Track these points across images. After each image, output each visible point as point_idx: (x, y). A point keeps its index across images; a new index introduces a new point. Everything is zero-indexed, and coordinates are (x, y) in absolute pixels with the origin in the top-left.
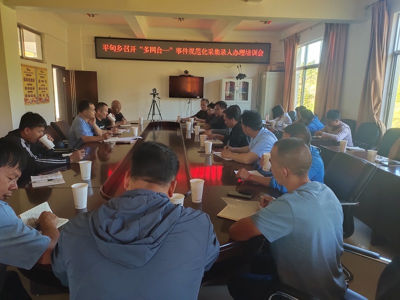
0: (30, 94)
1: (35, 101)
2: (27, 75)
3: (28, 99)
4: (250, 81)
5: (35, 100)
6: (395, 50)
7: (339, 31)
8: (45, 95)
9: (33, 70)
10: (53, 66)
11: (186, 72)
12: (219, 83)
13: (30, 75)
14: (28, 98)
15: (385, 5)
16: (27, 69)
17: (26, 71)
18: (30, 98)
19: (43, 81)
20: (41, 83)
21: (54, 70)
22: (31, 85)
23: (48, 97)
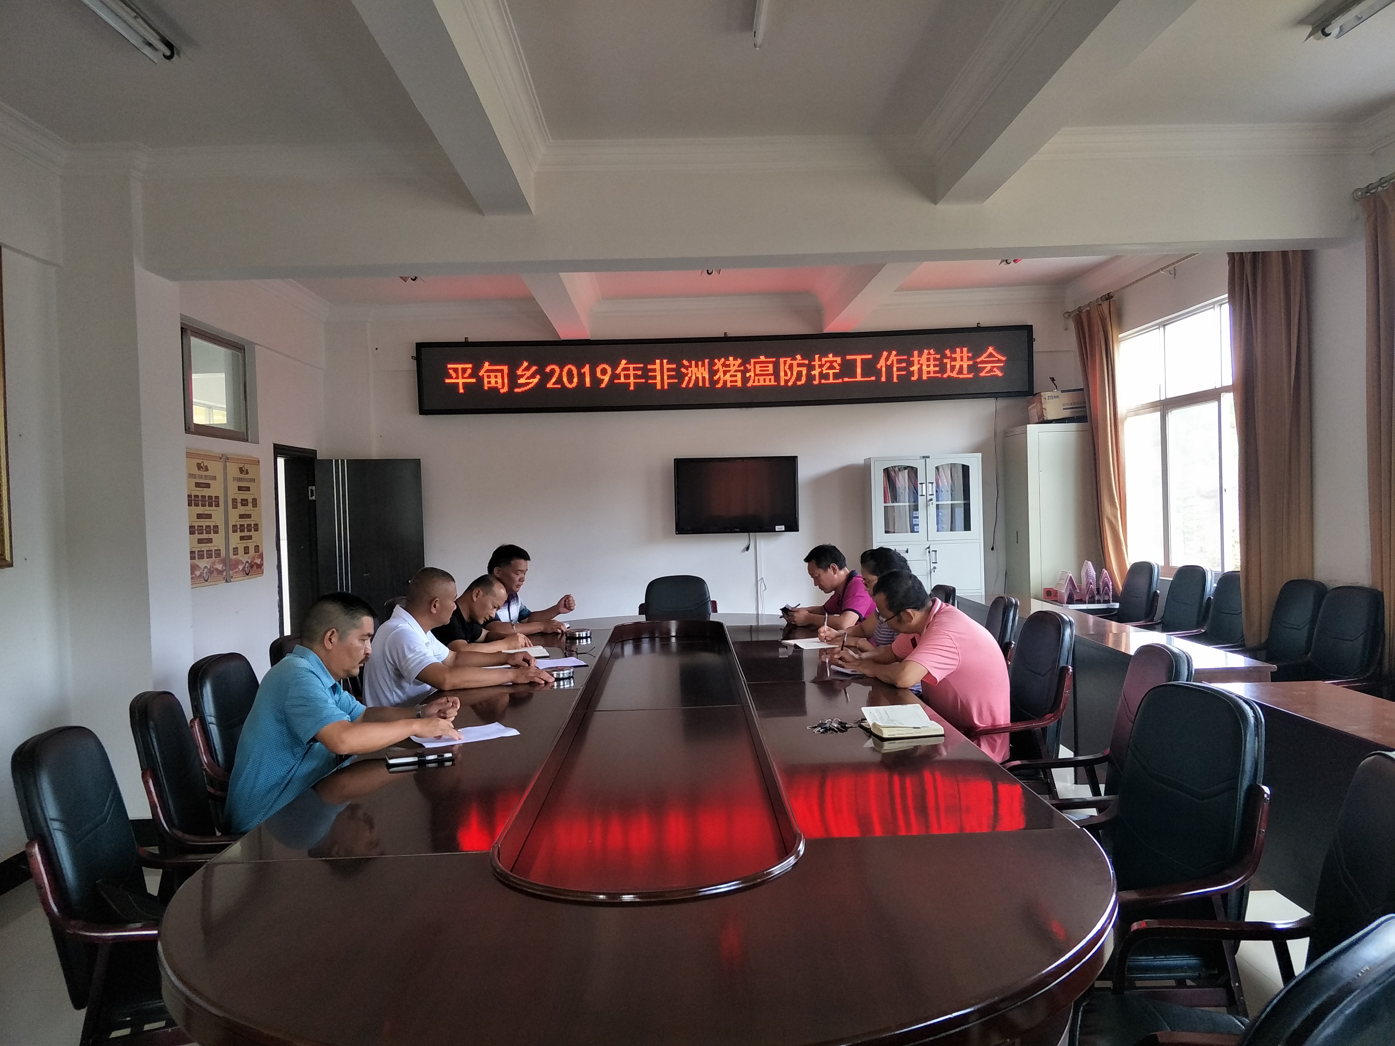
0: (205, 547)
1: (220, 572)
2: (198, 485)
3: (198, 567)
4: (974, 462)
5: (220, 567)
8: (252, 550)
9: (215, 468)
10: (279, 450)
13: (208, 486)
14: (197, 562)
16: (199, 466)
17: (195, 471)
18: (203, 563)
19: (244, 502)
20: (242, 510)
21: (281, 462)
22: (209, 516)
23: (261, 556)
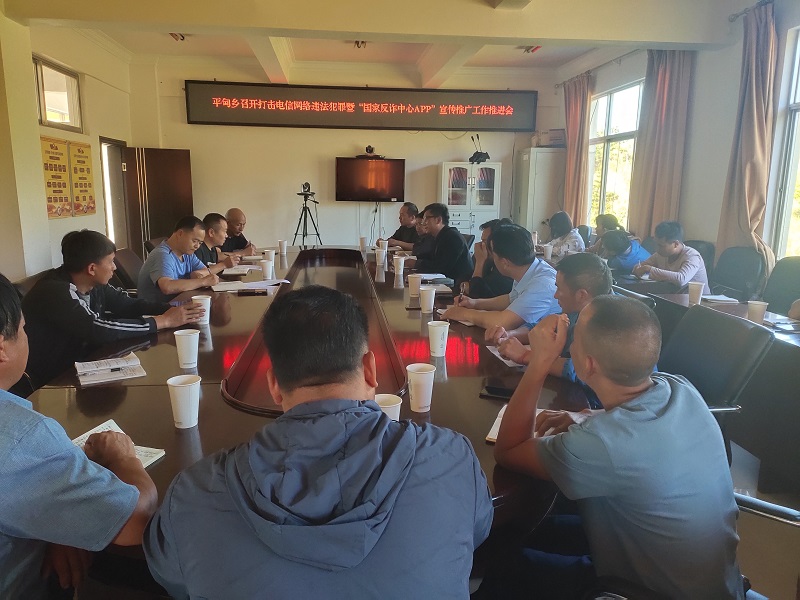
0: (58, 195)
1: (68, 211)
2: (51, 158)
3: (53, 207)
4: (497, 168)
5: (68, 207)
6: (792, 102)
7: (676, 64)
8: (87, 198)
9: (62, 148)
10: (103, 140)
11: (370, 149)
12: (436, 170)
13: (58, 159)
14: (53, 203)
15: (770, 14)
16: (52, 146)
17: (50, 150)
18: (57, 205)
19: (82, 170)
20: (80, 174)
21: (105, 147)
22: (60, 177)
23: (94, 203)
